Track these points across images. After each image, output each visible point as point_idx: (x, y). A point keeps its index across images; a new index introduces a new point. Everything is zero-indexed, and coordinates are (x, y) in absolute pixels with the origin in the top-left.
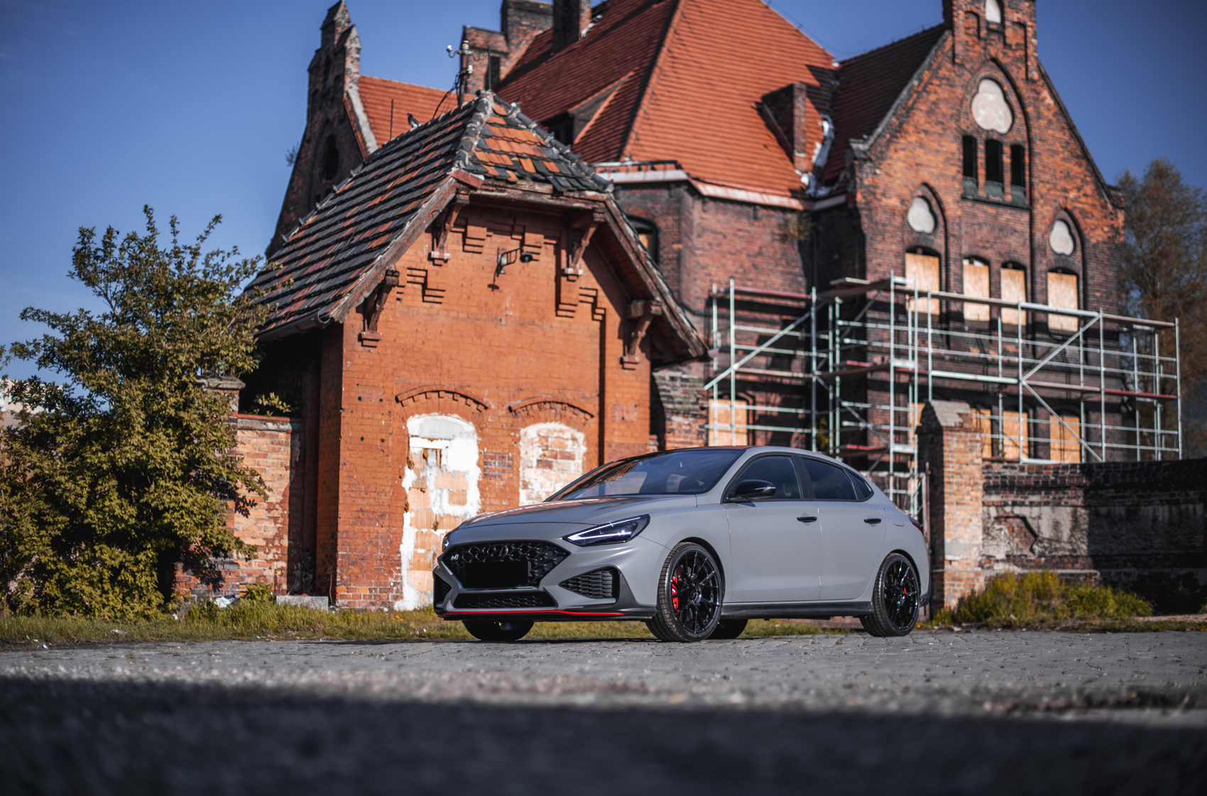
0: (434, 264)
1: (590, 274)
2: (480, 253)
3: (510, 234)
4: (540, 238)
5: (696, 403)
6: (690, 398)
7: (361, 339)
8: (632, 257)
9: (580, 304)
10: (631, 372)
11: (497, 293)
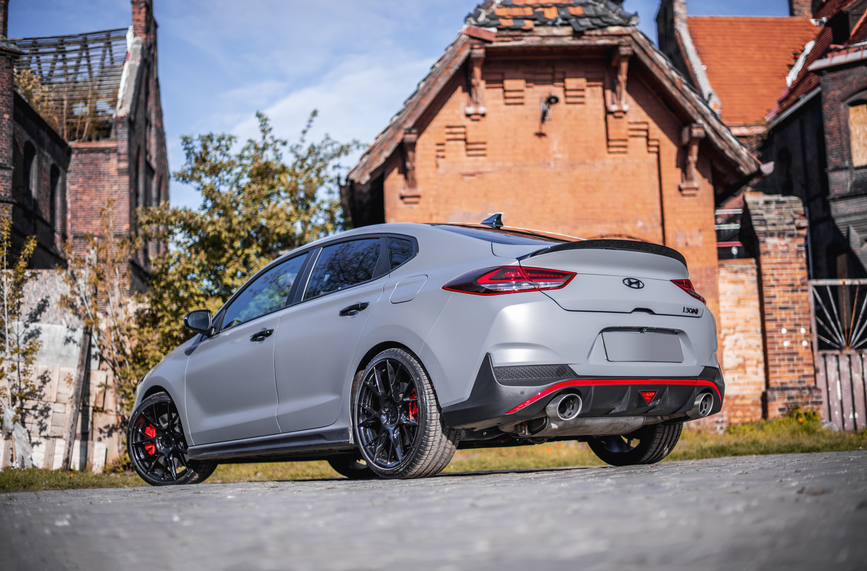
0: (473, 120)
1: (639, 109)
2: (522, 104)
3: (552, 82)
4: (582, 82)
5: (792, 223)
6: (785, 219)
7: (402, 198)
8: (667, 84)
9: (632, 140)
10: (692, 198)
11: (543, 139)
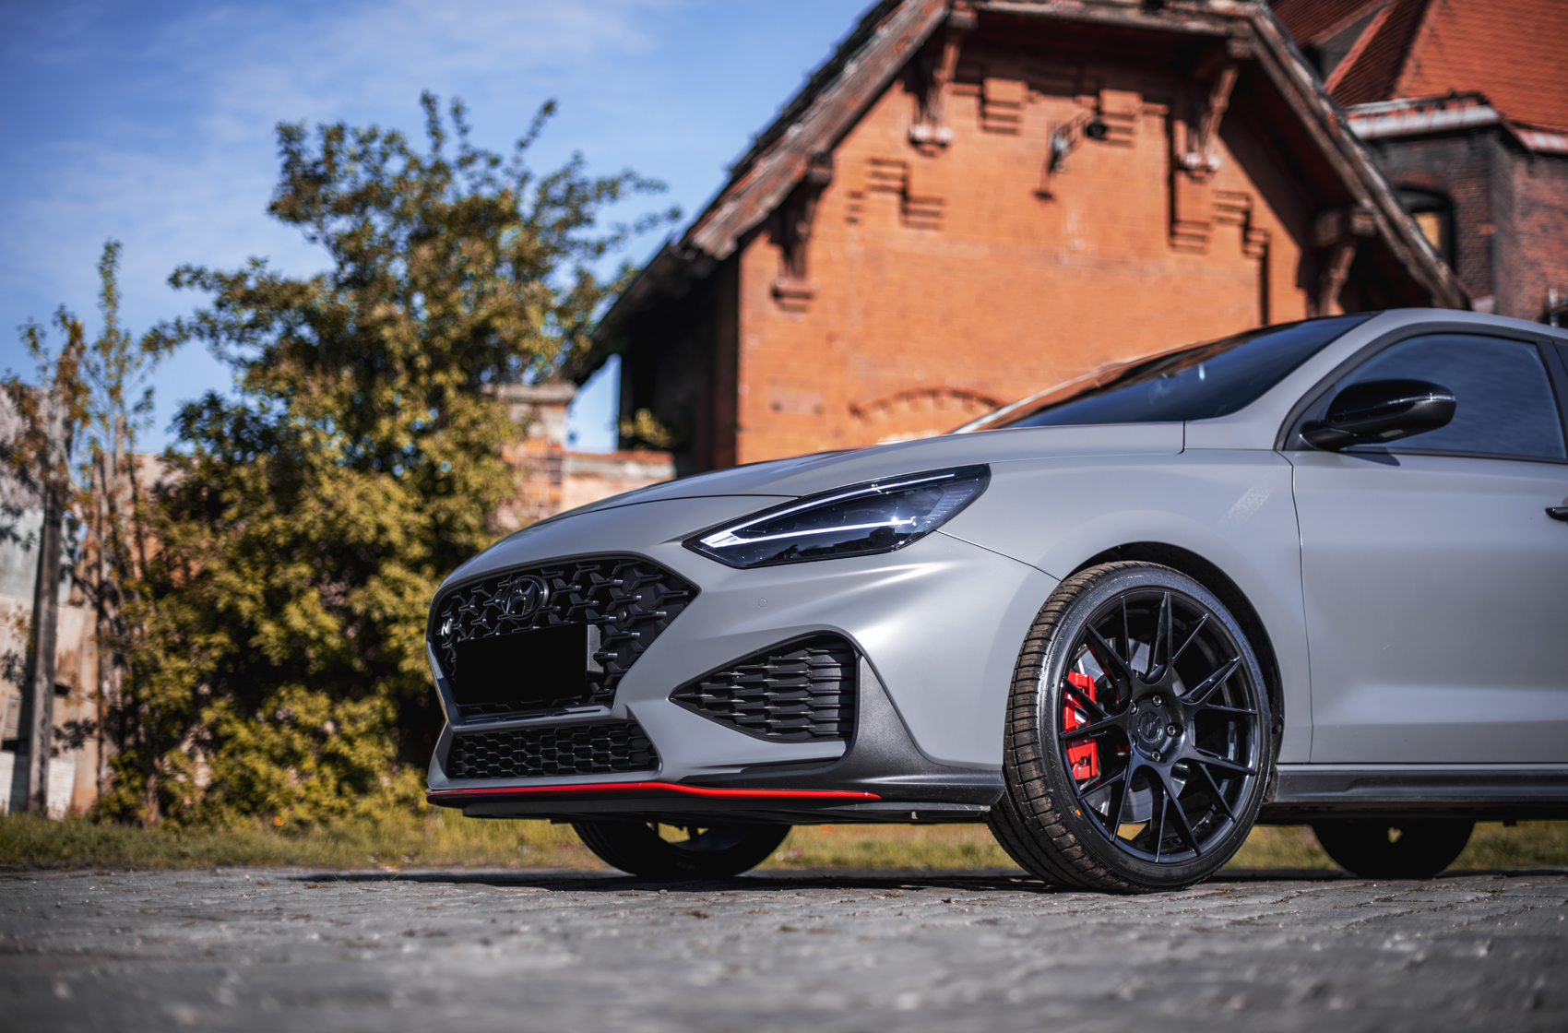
0: (924, 153)
1: (1237, 170)
2: (1013, 132)
3: (1073, 93)
4: (1133, 101)
7: (777, 294)
8: (1311, 124)
9: (1218, 227)
11: (1050, 207)
